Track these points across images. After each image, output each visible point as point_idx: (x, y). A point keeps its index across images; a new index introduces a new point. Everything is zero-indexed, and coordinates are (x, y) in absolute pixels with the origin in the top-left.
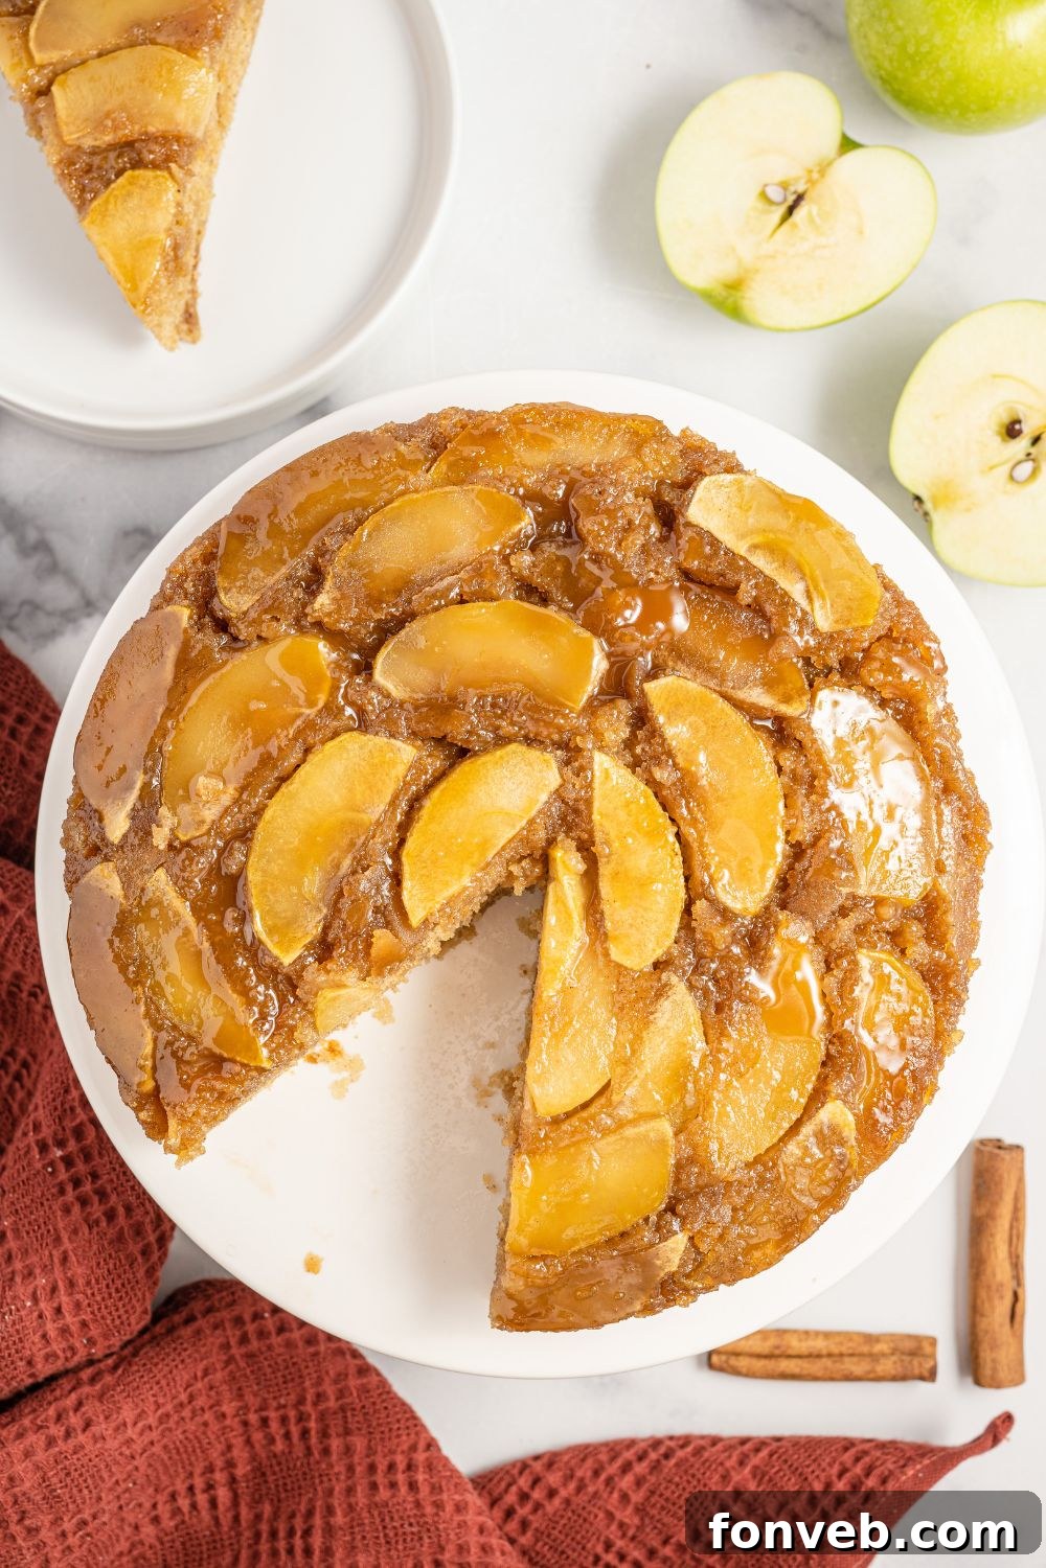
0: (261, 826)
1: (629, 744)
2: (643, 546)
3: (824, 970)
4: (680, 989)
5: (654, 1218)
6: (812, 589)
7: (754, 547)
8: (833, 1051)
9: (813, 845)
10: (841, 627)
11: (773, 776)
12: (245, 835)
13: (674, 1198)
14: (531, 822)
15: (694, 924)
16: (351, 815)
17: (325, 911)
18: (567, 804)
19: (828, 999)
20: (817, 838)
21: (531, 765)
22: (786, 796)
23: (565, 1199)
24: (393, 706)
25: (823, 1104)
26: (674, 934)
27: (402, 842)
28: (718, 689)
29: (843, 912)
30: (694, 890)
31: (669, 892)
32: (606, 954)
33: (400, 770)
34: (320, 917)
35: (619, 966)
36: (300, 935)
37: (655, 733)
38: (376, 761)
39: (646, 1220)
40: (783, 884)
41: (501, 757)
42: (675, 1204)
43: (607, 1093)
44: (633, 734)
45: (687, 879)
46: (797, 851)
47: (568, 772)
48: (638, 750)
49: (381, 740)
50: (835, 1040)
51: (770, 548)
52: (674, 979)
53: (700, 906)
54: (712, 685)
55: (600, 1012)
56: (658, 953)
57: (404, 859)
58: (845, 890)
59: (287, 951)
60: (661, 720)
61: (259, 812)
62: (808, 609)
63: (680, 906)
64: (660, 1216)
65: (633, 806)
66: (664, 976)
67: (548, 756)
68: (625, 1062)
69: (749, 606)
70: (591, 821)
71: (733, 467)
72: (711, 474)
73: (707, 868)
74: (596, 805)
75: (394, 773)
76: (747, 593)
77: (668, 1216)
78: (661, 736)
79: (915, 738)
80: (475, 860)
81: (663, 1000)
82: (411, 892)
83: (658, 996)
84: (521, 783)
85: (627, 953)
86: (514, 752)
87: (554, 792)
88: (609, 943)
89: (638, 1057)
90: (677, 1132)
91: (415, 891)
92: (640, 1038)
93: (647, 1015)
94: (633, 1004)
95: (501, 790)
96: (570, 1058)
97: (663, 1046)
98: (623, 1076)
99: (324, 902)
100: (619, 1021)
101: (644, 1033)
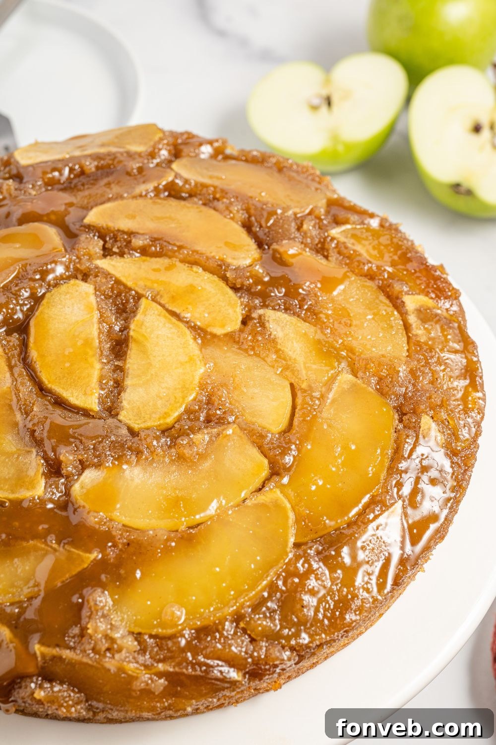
4: (269, 314)
5: (401, 426)
6: (118, 145)
7: (70, 152)
9: (250, 215)
13: (395, 407)
15: (239, 284)
18: (111, 297)
21: (68, 293)
23: (343, 457)
25: (403, 302)
26: (236, 297)
30: (220, 271)
31: (208, 284)
32: (214, 336)
34: (34, 454)
35: (226, 335)
37: (115, 233)
39: (397, 430)
42: (401, 409)
43: (297, 388)
47: (91, 279)
52: (261, 311)
53: (231, 275)
55: (245, 361)
56: (239, 311)
60: (111, 225)
62: (125, 150)
63: (222, 284)
64: (401, 421)
66: (255, 316)
68: (287, 367)
69: (96, 170)
70: (130, 289)
74: (123, 279)
76: (90, 168)
77: (404, 416)
78: (119, 231)
80: (91, 353)
81: (267, 325)
82: (74, 398)
83: (263, 325)
84: (73, 304)
85: (223, 326)
86: (52, 296)
87: (96, 294)
88: (209, 330)
89: (290, 360)
90: (355, 375)
91: (75, 394)
92: (278, 350)
93: (269, 338)
94: (256, 341)
95: (66, 316)
96: (257, 391)
97: (295, 344)
98: (293, 374)
99: (28, 446)
100: (259, 355)
101: (279, 347)
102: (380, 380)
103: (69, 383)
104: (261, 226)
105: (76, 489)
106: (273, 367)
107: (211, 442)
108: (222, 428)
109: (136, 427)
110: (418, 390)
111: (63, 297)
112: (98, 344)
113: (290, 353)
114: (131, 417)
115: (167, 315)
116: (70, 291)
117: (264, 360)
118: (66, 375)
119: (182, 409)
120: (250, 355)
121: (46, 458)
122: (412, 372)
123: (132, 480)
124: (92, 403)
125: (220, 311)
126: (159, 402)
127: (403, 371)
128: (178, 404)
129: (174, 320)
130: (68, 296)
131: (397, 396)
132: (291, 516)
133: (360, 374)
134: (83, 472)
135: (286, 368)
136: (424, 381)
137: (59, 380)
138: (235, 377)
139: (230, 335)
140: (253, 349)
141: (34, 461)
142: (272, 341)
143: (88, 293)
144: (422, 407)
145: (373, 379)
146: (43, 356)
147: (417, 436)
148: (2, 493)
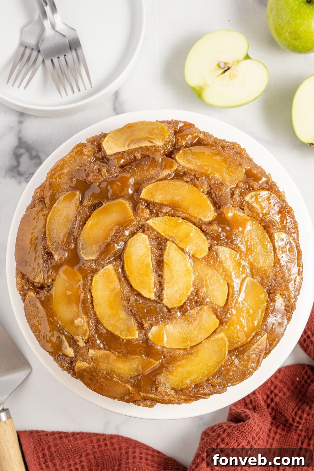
0: (99, 317)
1: (151, 212)
2: (107, 171)
3: (242, 211)
4: (220, 248)
5: (269, 300)
6: (150, 140)
7: (129, 145)
8: (264, 224)
9: (211, 189)
10: (164, 141)
11: (187, 184)
12: (98, 322)
13: (268, 290)
14: (151, 250)
15: (207, 232)
16: (114, 292)
17: (132, 318)
18: (154, 239)
19: (250, 215)
20: (210, 186)
22: (194, 186)
23: (247, 317)
24: (96, 261)
25: (274, 237)
26: (206, 239)
27: (131, 286)
28: (155, 181)
29: (232, 195)
30: (199, 226)
31: (194, 231)
32: (197, 259)
33: (113, 272)
34: (133, 320)
35: (202, 258)
36: (133, 328)
37: (154, 204)
38: (106, 276)
39: (267, 301)
40: (215, 204)
41: (130, 245)
42: (270, 291)
43: (230, 286)
44: (150, 209)
45: (194, 225)
46: (209, 194)
47: (146, 232)
48: (154, 211)
49: (102, 271)
50: (261, 222)
51: (132, 142)
52: (216, 247)
53: (204, 227)
54: (153, 182)
55: (210, 272)
56: (207, 246)
57: (136, 288)
58: (228, 190)
59: (134, 335)
60: (152, 200)
61: (95, 315)
62: (154, 145)
63: (200, 232)
64: (269, 297)
65: (167, 223)
66: (213, 249)
67: (139, 234)
68: (227, 276)
69: (141, 158)
70: (163, 236)
71: (105, 135)
72: (103, 141)
73: (196, 218)
74: (160, 231)
75: (113, 274)
76: (139, 156)
77: (270, 295)
78: (156, 203)
79: (205, 145)
80: (150, 272)
81: (219, 254)
83: (217, 254)
84: (140, 245)
85: (201, 254)
86: (131, 241)
87: (149, 239)
89: (228, 271)
90: (253, 277)
91: (145, 292)
92: (223, 267)
93: (219, 261)
94: (214, 262)
95: (138, 252)
96: (214, 288)
97: (230, 263)
98: (229, 278)
99: (130, 316)
100: (216, 269)
101: (223, 265)
102: (262, 279)
103: (142, 287)
104: (216, 195)
105: (150, 335)
106: (221, 275)
107: (198, 312)
108: (202, 307)
109: (170, 307)
110: (277, 283)
112: (152, 267)
113: (228, 268)
114: (168, 302)
115: (178, 249)
116: (138, 238)
117: (217, 271)
118: (141, 283)
119: (186, 299)
120: (212, 268)
121: (138, 322)
122: (275, 275)
123: (170, 330)
124: (153, 297)
125: (199, 246)
126: (178, 295)
128: (185, 296)
129: (181, 252)
130: (137, 241)
131: (268, 286)
132: (227, 344)
133: (255, 277)
134: (151, 328)
136: (279, 278)
137: (139, 285)
138: (206, 281)
139: (204, 258)
140: (213, 265)
141: (133, 323)
142: (221, 262)
143: (146, 239)
144: (277, 292)
145: (260, 279)
146: (131, 274)
147: (275, 305)
148: (123, 336)
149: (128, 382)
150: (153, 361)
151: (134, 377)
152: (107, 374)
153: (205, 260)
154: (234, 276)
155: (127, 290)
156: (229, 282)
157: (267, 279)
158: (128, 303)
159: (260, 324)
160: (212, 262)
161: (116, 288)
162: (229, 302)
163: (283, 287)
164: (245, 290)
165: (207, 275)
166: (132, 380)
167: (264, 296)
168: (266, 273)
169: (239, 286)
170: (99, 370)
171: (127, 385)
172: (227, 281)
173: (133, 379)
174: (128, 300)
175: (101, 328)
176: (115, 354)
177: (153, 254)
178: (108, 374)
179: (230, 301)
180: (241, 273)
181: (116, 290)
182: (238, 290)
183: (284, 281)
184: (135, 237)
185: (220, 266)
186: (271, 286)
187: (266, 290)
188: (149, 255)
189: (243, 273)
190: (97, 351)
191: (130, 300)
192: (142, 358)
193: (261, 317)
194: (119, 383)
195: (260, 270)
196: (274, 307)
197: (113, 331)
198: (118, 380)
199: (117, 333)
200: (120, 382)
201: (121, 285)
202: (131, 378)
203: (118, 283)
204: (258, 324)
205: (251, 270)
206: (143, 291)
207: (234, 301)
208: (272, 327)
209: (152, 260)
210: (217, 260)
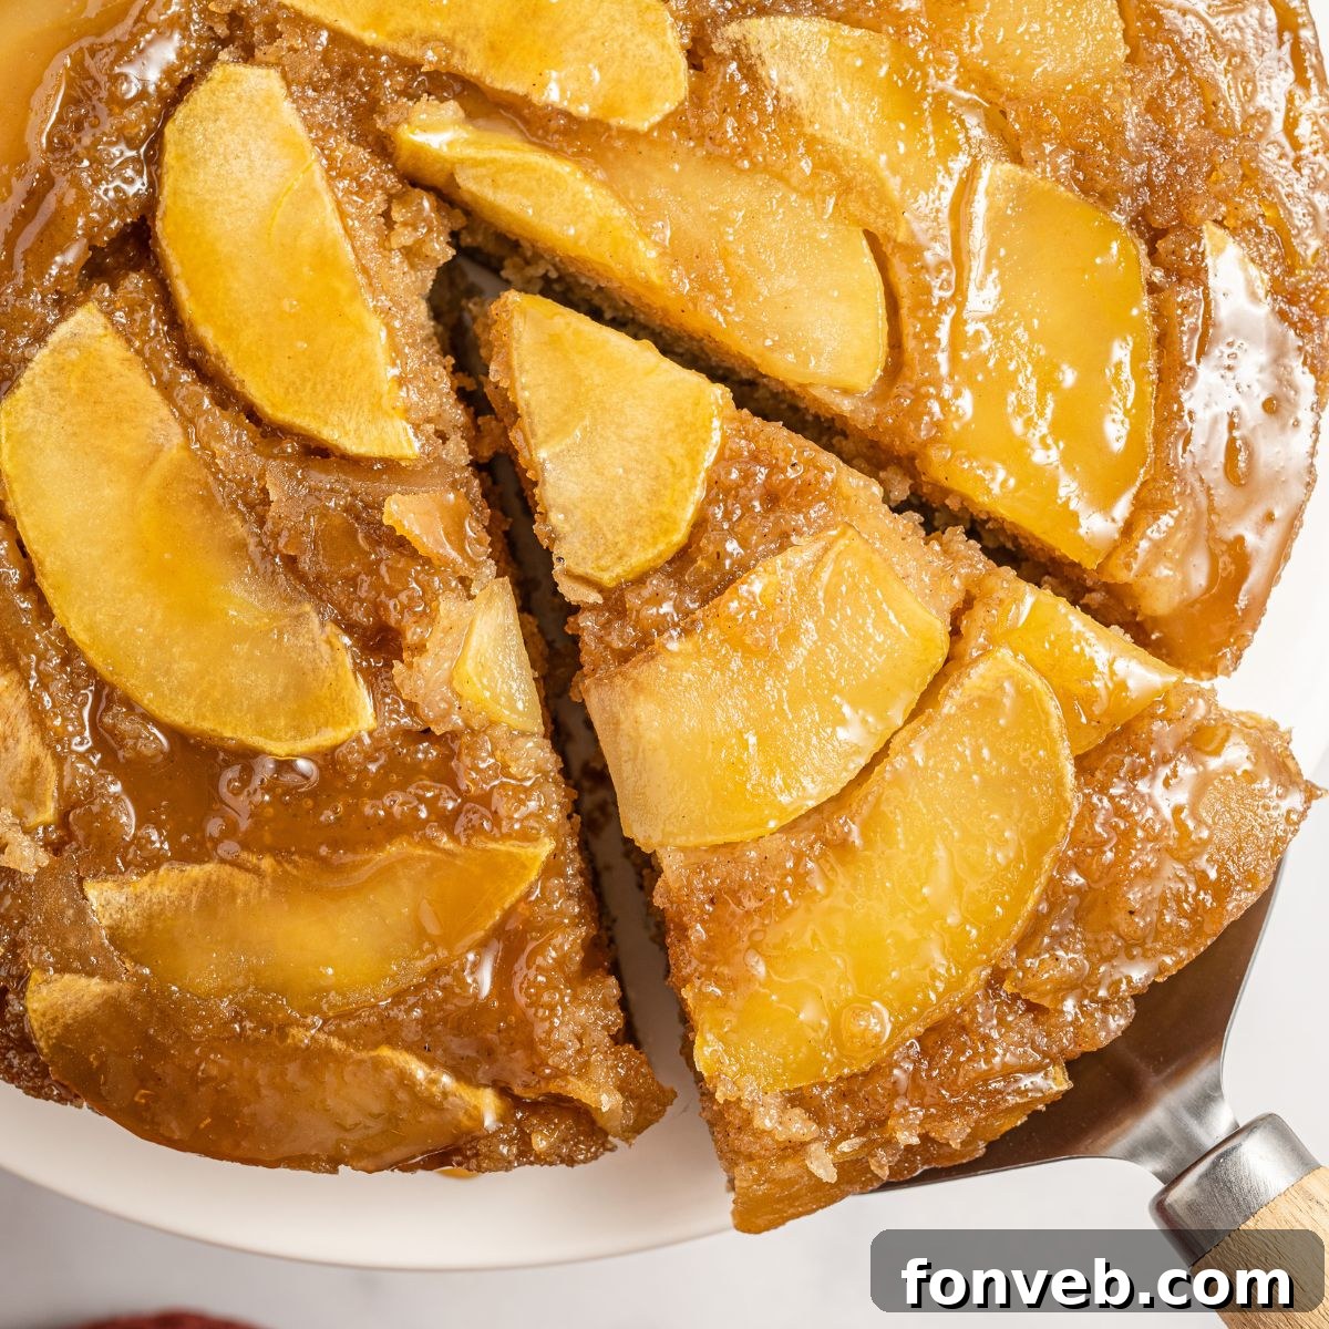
4: (755, 31)
5: (1158, 275)
13: (1134, 221)
16: (154, 478)
17: (307, 607)
18: (324, 83)
21: (218, 111)
23: (1049, 412)
27: (252, 414)
32: (632, 136)
33: (113, 350)
34: (315, 620)
35: (663, 125)
36: (331, 676)
38: (74, 387)
42: (1149, 227)
43: (888, 249)
47: (263, 51)
49: (40, 360)
55: (736, 196)
59: (350, 713)
61: (68, 650)
66: (717, 48)
70: (376, 52)
75: (114, 365)
77: (1160, 245)
80: (345, 290)
81: (760, 71)
82: (350, 434)
83: (749, 73)
84: (244, 144)
85: (647, 99)
86: (181, 131)
87: (291, 94)
88: (613, 122)
89: (847, 162)
90: (1017, 159)
91: (351, 426)
92: (811, 142)
93: (777, 111)
94: (745, 128)
95: (239, 186)
96: (792, 283)
97: (846, 106)
98: (867, 205)
99: (291, 601)
100: (766, 168)
101: (808, 130)
102: (1082, 157)
103: (322, 396)
106: (810, 194)
110: (1179, 160)
111: (211, 127)
112: (352, 257)
113: (843, 141)
116: (222, 102)
117: (781, 178)
118: (308, 374)
120: (741, 171)
121: (351, 627)
122: (1153, 107)
125: (624, 56)
127: (1132, 116)
130: (222, 123)
131: (1131, 191)
133: (1029, 154)
135: (846, 188)
136: (1186, 126)
137: (297, 391)
138: (725, 254)
139: (673, 121)
140: (746, 152)
141: (321, 638)
142: (788, 116)
143: (269, 99)
144: (1199, 212)
145: (1064, 161)
146: (228, 332)
147: (1206, 295)
148: (279, 739)
149: (389, 1032)
150: (509, 854)
151: (418, 987)
152: (237, 1017)
153: (685, 133)
154: (894, 184)
155: (229, 439)
156: (877, 226)
157: (1109, 145)
158: (261, 522)
159: (1149, 439)
160: (730, 134)
161: (159, 449)
162: (910, 344)
163: (1229, 173)
164: (991, 253)
165: (722, 218)
166: (409, 1010)
167: (1120, 253)
168: (1094, 108)
169: (946, 232)
170: (178, 1003)
171: (385, 1052)
172: (858, 222)
173: (411, 1000)
174: (251, 507)
175: (126, 726)
176: (256, 871)
177: (341, 176)
178: (245, 1011)
179: (916, 336)
180: (932, 153)
181: (163, 463)
182: (948, 255)
183: (1223, 135)
184: (200, 97)
185: (787, 146)
186: (1149, 182)
187: (1121, 219)
188: (315, 191)
189: (950, 148)
190: (142, 884)
191: (266, 502)
192: (436, 849)
193: (1139, 392)
194: (329, 1051)
195: (1049, 98)
196: (1207, 311)
197: (206, 725)
198: (322, 1037)
199: (235, 730)
200: (335, 1043)
201: (187, 421)
202: (398, 998)
203: (164, 411)
204: (1134, 437)
205: (996, 121)
206: (335, 420)
207: (943, 333)
208: (1232, 440)
209: (343, 215)
210: (762, 112)
